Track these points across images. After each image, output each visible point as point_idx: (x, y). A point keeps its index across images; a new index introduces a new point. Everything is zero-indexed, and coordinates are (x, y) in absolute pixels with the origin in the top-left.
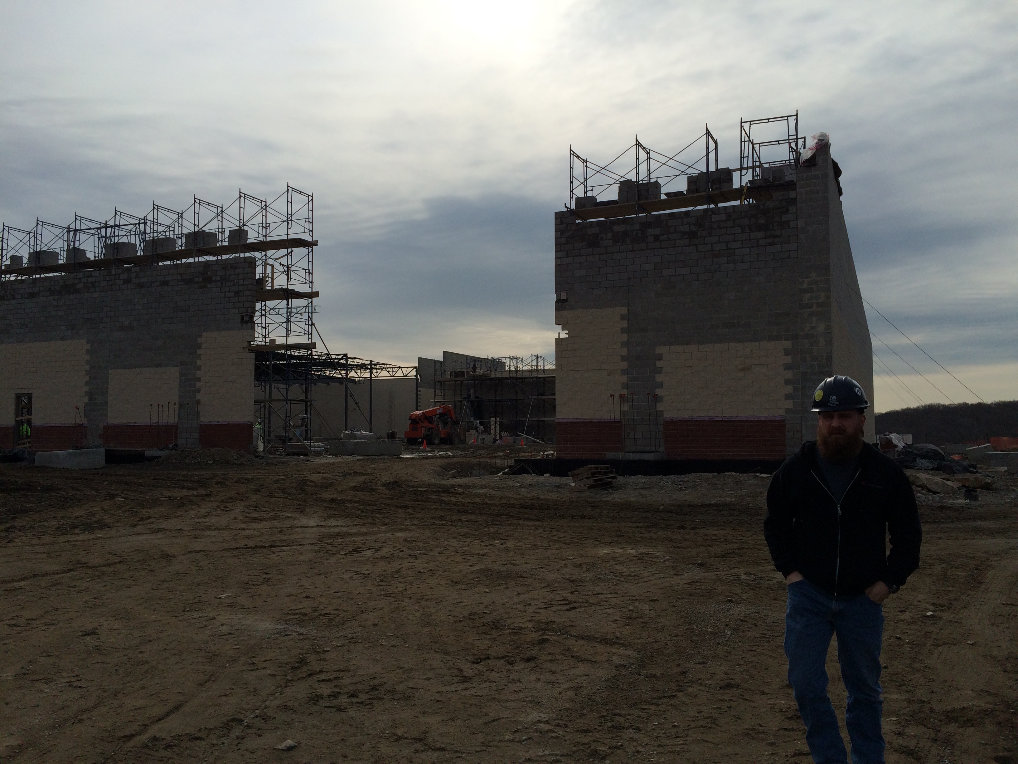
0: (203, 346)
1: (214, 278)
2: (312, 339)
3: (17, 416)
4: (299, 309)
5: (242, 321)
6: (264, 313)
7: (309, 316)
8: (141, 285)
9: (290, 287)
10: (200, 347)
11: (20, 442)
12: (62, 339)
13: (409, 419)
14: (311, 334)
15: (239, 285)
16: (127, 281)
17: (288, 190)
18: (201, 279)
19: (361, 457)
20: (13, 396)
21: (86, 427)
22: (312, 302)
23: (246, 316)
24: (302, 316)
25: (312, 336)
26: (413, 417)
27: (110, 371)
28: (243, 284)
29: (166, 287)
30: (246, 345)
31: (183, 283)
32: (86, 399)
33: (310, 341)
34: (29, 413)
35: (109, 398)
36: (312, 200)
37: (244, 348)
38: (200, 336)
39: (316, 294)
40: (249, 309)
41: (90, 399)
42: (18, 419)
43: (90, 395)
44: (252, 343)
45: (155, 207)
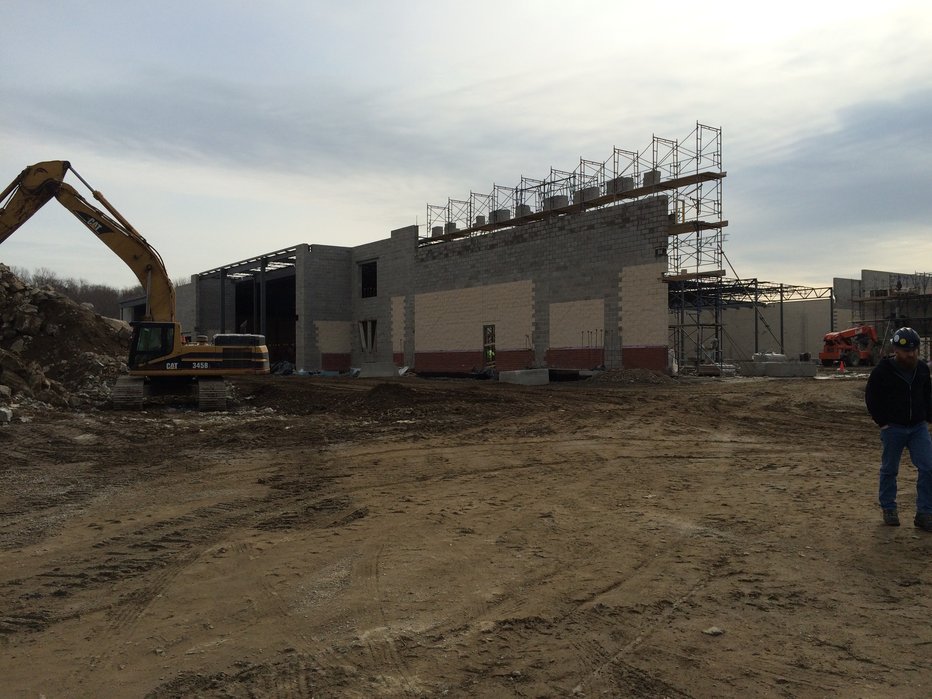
0: (623, 279)
1: (631, 219)
2: (721, 267)
3: (485, 343)
4: (709, 239)
5: (657, 255)
6: (676, 245)
7: (718, 245)
8: (572, 231)
9: (700, 220)
10: (621, 281)
11: (487, 363)
12: (515, 280)
13: (824, 341)
14: (721, 262)
15: (653, 222)
16: (561, 229)
17: (698, 127)
18: (620, 221)
19: (773, 379)
20: (482, 327)
21: (534, 351)
22: (721, 231)
23: (660, 249)
24: (711, 245)
25: (721, 264)
26: (828, 338)
27: (551, 305)
28: (657, 221)
29: (592, 231)
30: (660, 276)
31: (606, 225)
32: (533, 329)
33: (720, 269)
34: (493, 340)
35: (551, 328)
36: (720, 133)
37: (658, 279)
38: (621, 271)
39: (725, 224)
40: (663, 243)
41: (536, 329)
42: (486, 345)
43: (536, 324)
44: (665, 274)
45: (582, 162)
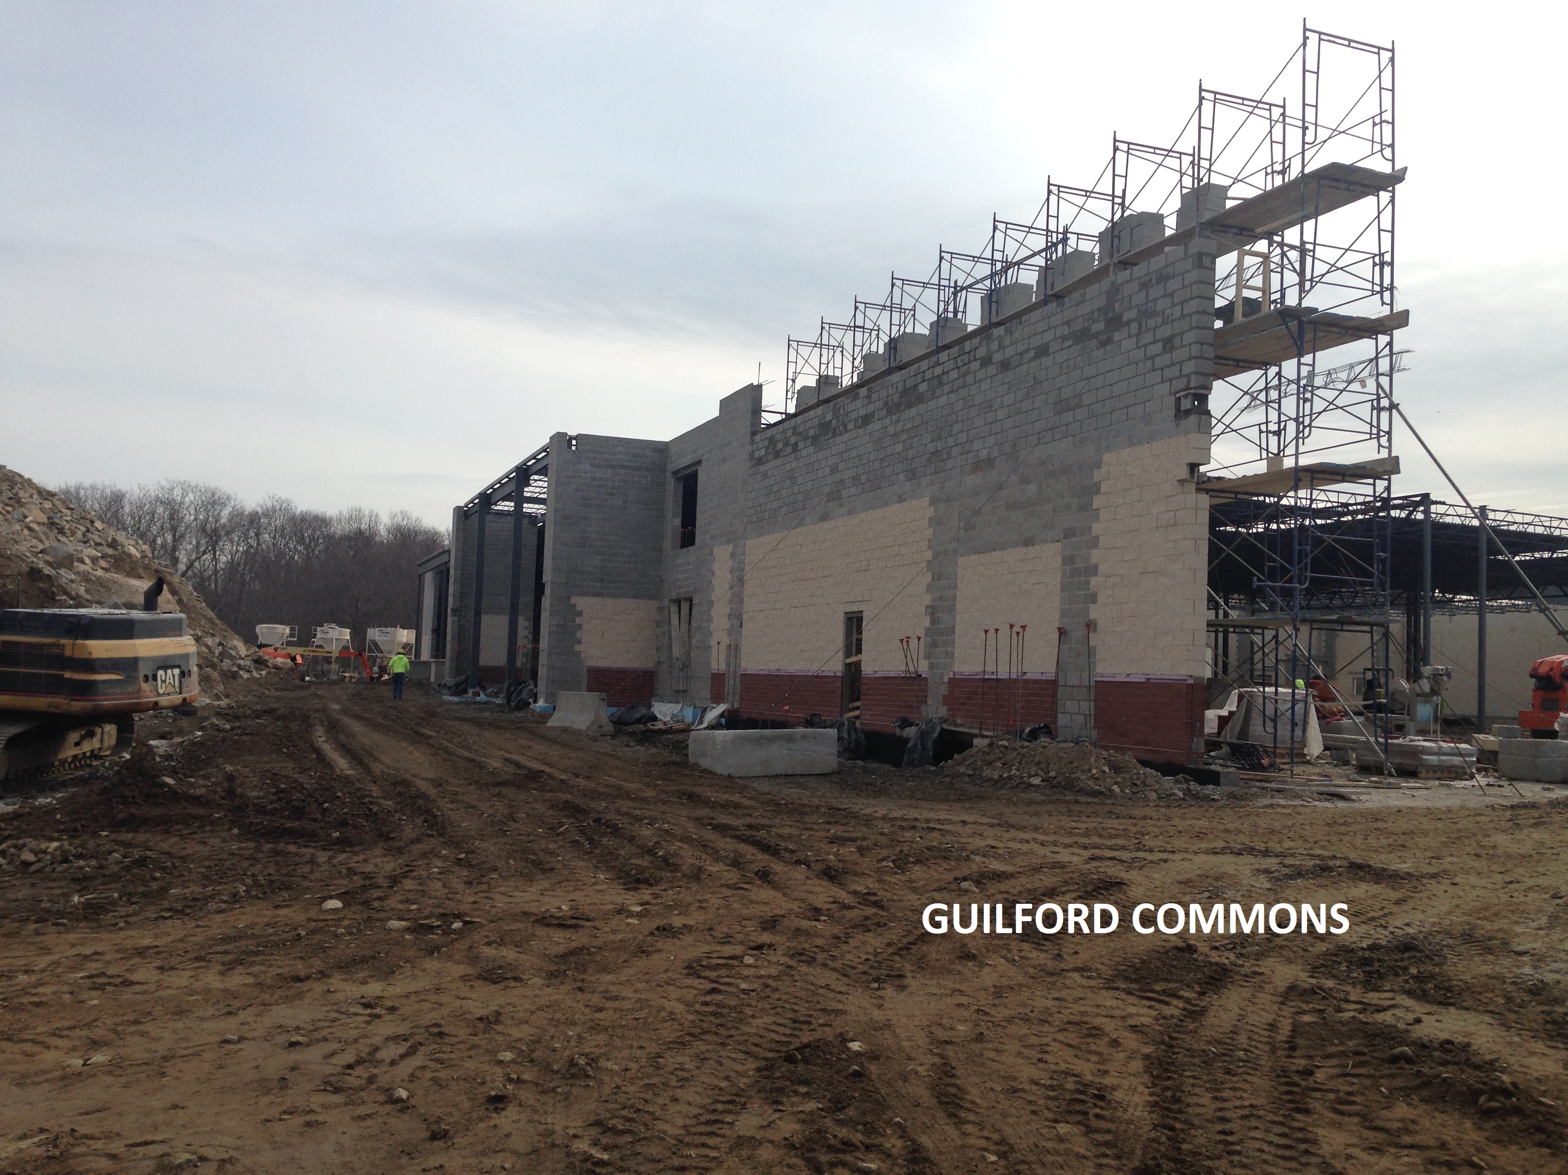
0: (1104, 487)
2: (1390, 448)
3: (848, 654)
4: (1358, 369)
5: (1180, 414)
7: (1379, 386)
9: (1305, 304)
10: (1098, 491)
14: (1389, 433)
15: (1173, 321)
17: (1306, 38)
20: (842, 617)
21: (926, 679)
22: (1390, 344)
23: (1186, 397)
24: (1364, 386)
27: (960, 560)
28: (1182, 317)
29: (1044, 359)
30: (1184, 473)
32: (926, 622)
33: (1384, 454)
35: (958, 618)
36: (1392, 60)
37: (1182, 482)
38: (1099, 465)
39: (1401, 319)
40: (1193, 377)
41: (933, 621)
44: (1202, 469)
